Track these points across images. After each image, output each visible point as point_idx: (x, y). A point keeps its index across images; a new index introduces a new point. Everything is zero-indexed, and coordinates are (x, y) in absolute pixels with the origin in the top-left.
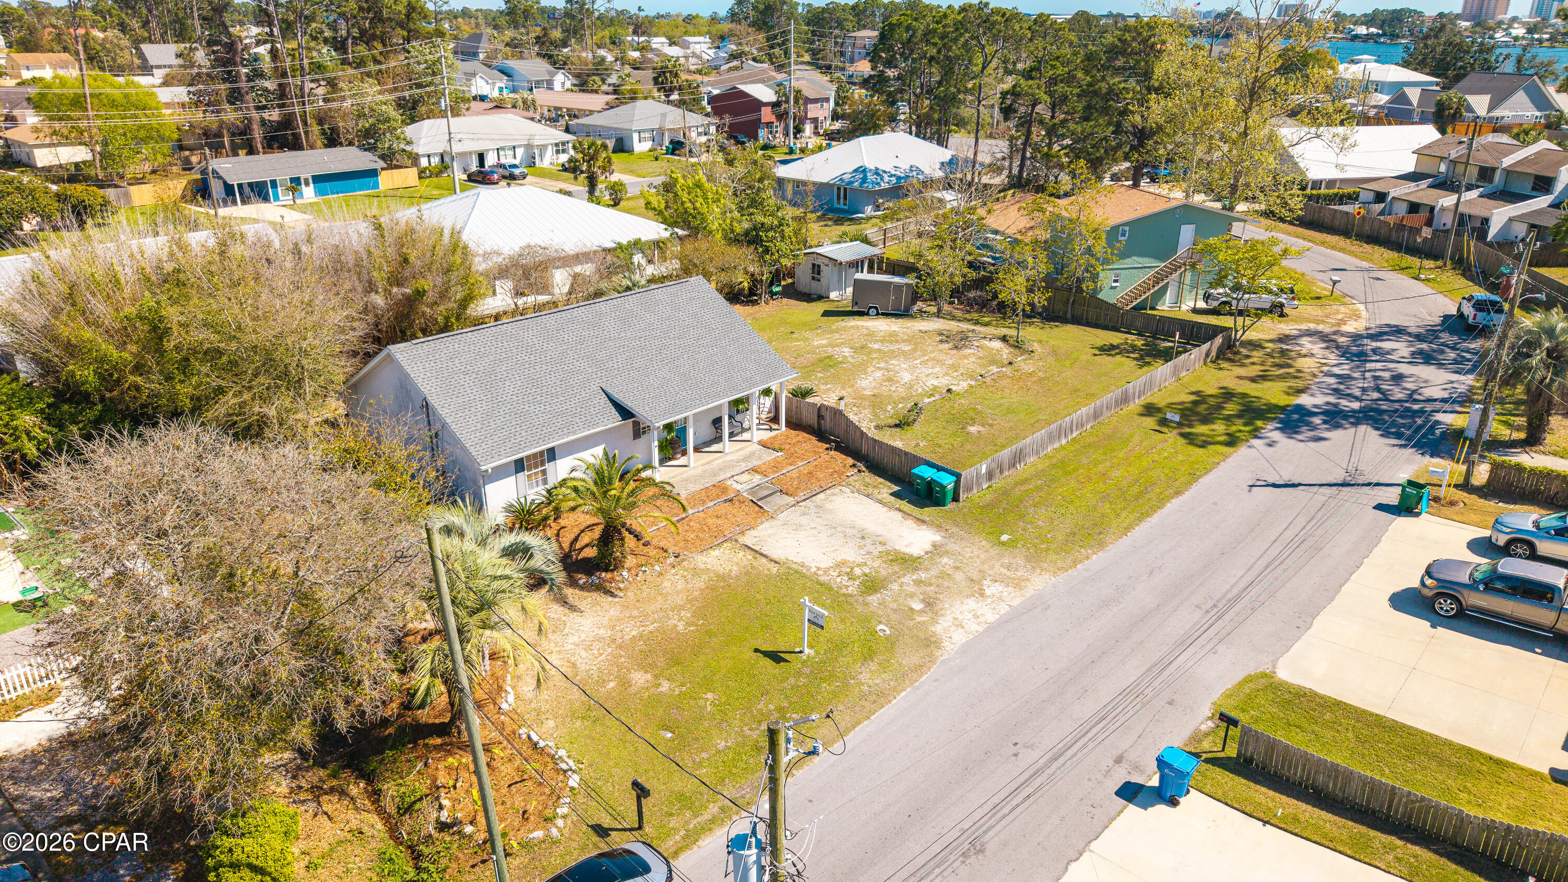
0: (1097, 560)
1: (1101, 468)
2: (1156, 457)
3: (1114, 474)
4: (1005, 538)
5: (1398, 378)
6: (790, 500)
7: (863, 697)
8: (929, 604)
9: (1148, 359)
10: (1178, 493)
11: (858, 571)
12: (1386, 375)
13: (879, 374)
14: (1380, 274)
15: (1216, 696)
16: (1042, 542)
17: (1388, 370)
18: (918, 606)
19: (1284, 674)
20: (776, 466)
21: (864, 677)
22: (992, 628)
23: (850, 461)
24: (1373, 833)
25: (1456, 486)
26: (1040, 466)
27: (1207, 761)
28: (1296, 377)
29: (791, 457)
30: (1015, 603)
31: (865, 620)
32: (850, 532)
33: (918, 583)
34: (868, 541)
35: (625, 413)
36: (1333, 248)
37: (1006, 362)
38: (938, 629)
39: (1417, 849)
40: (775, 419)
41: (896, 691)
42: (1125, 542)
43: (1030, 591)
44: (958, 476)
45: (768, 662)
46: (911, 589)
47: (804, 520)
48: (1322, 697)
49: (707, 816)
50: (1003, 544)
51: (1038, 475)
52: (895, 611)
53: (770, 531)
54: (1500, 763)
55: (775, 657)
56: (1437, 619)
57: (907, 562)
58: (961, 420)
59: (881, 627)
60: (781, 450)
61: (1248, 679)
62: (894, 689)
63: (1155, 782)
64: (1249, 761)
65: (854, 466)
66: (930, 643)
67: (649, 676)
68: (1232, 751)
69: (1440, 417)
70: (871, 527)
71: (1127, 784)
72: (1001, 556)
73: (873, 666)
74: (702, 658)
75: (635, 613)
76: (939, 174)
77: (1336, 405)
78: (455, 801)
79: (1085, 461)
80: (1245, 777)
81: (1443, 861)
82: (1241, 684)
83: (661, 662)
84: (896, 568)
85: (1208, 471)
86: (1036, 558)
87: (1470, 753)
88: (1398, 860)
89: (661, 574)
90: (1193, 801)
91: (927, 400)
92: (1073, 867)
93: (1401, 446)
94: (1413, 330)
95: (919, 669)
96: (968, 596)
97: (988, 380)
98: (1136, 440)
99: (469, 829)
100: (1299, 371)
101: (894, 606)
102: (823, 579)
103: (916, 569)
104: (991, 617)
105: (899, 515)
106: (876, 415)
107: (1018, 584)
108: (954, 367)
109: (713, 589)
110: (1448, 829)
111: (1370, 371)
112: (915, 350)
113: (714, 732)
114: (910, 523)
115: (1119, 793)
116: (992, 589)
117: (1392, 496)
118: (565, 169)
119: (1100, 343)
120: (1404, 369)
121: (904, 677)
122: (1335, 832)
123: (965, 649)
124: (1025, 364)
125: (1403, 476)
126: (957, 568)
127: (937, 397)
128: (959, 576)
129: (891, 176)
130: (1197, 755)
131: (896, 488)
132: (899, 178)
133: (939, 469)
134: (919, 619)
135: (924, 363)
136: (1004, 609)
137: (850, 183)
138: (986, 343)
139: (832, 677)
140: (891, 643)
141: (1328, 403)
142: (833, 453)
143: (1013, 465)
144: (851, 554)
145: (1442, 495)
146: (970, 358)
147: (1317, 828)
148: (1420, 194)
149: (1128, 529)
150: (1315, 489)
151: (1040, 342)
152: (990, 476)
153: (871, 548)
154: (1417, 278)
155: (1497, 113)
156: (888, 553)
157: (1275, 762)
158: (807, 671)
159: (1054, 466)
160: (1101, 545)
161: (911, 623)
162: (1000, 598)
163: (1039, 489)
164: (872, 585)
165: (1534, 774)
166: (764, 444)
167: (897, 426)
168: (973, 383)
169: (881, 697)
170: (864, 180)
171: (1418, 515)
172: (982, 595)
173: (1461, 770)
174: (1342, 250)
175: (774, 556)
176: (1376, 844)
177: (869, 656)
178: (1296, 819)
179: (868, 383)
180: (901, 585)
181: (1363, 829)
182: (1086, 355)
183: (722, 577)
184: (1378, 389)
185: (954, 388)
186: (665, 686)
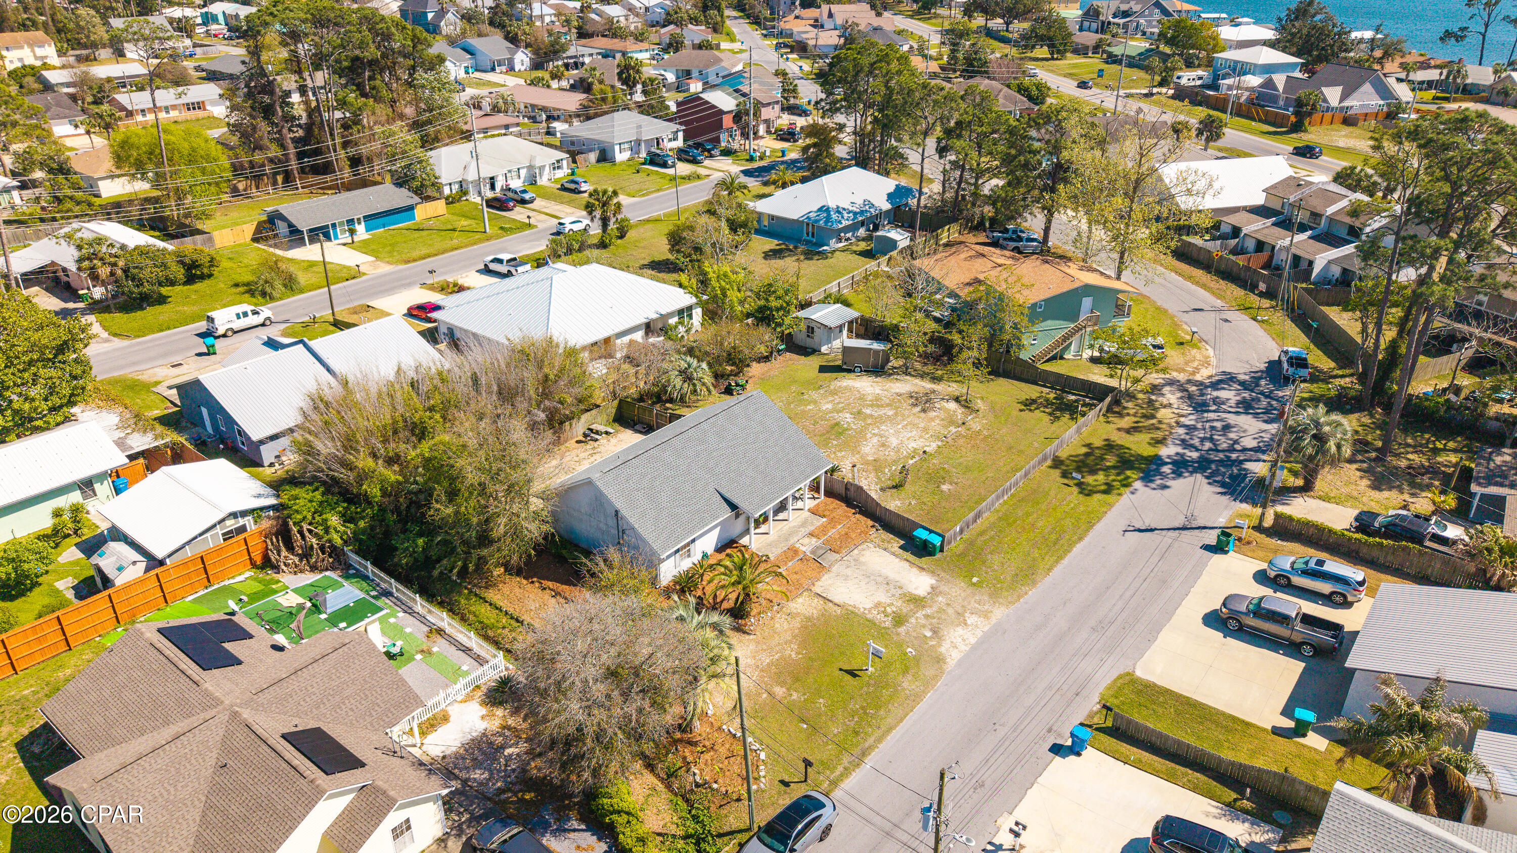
0: (1033, 594)
1: (1030, 519)
2: (1067, 509)
3: (1040, 524)
4: (975, 580)
5: (1227, 428)
6: (837, 556)
7: (907, 698)
8: (935, 632)
9: (1058, 413)
10: (1080, 539)
11: (889, 610)
12: (1218, 425)
13: (875, 440)
14: (1228, 315)
15: (1101, 688)
16: (999, 582)
17: (1221, 420)
18: (929, 634)
19: (1139, 673)
20: (824, 529)
21: (905, 685)
22: (974, 648)
23: (870, 523)
24: (1178, 767)
25: (1253, 528)
26: (992, 519)
27: (1096, 729)
28: (1158, 429)
29: (833, 522)
30: (986, 629)
31: (900, 645)
32: (880, 579)
33: (927, 616)
34: (892, 586)
35: (733, 507)
36: (1197, 283)
37: (960, 422)
38: (942, 650)
39: (1198, 775)
40: (817, 490)
41: (925, 693)
42: (1048, 580)
43: (994, 620)
44: (943, 537)
45: (848, 677)
46: (923, 621)
47: (849, 572)
48: (1159, 687)
49: (838, 773)
50: (974, 584)
51: (992, 526)
52: (916, 638)
53: (830, 582)
54: (1248, 725)
55: (852, 673)
56: (1228, 633)
57: (916, 601)
58: (936, 478)
59: (909, 650)
60: (824, 516)
61: (1120, 677)
62: (924, 692)
63: (1069, 743)
64: (1118, 729)
65: (873, 526)
66: (939, 660)
67: (784, 690)
68: (1109, 724)
69: (1249, 465)
70: (892, 575)
71: (1055, 745)
72: (974, 595)
73: (909, 677)
74: (811, 676)
75: (765, 647)
76: (886, 206)
77: (1182, 455)
78: (701, 770)
79: (1020, 514)
80: (1117, 738)
81: (1210, 780)
82: (1115, 681)
83: (789, 681)
84: (912, 606)
85: (1099, 519)
86: (995, 595)
87: (1234, 719)
88: (1189, 781)
89: (772, 618)
90: (1089, 753)
91: (911, 462)
92: (1029, 792)
93: (1221, 493)
94: (1242, 377)
95: (936, 678)
96: (957, 626)
97: (949, 440)
98: (1052, 493)
99: (715, 786)
100: (1160, 422)
101: (914, 634)
102: (869, 616)
103: (924, 607)
104: (973, 640)
105: (907, 564)
106: (878, 478)
107: (986, 615)
108: (925, 430)
109: (806, 628)
110: (1213, 764)
111: (1207, 421)
112: (896, 414)
113: (830, 723)
114: (915, 570)
115: (1050, 750)
116: (971, 619)
117: (1211, 538)
118: (563, 189)
119: (1024, 397)
120: (1232, 419)
121: (929, 683)
122: (1159, 767)
123: (960, 663)
124: (975, 424)
125: (1222, 521)
126: (948, 605)
127: (917, 458)
128: (950, 611)
129: (849, 212)
130: (1090, 726)
131: (902, 542)
132: (855, 214)
133: (931, 531)
134: (931, 643)
135: (904, 427)
136: (979, 633)
137: (817, 221)
138: (945, 404)
139: (887, 685)
140: (917, 660)
141: (1177, 454)
142: (858, 516)
143: (975, 521)
144: (882, 597)
145: (1243, 536)
146: (935, 420)
147: (1151, 765)
148: (1265, 231)
149: (1050, 569)
150: (1164, 532)
151: (982, 398)
152: (961, 531)
153: (893, 591)
154: (1255, 319)
155: (1346, 104)
156: (905, 595)
157: (1131, 731)
158: (872, 682)
159: (1000, 519)
160: (1034, 583)
161: (926, 646)
162: (976, 626)
163: (992, 538)
164: (899, 620)
165: (1265, 730)
166: (813, 512)
167: (895, 487)
168: (940, 443)
169: (917, 698)
170: (828, 218)
171: (1226, 552)
172: (966, 624)
173: (1228, 730)
174: (1204, 286)
175: (836, 601)
176: (1179, 773)
177: (906, 671)
178: (1140, 761)
179: (869, 449)
180: (917, 618)
181: (1173, 765)
182: (1014, 410)
183: (809, 619)
184: (1211, 439)
185: (927, 449)
186: (795, 696)
